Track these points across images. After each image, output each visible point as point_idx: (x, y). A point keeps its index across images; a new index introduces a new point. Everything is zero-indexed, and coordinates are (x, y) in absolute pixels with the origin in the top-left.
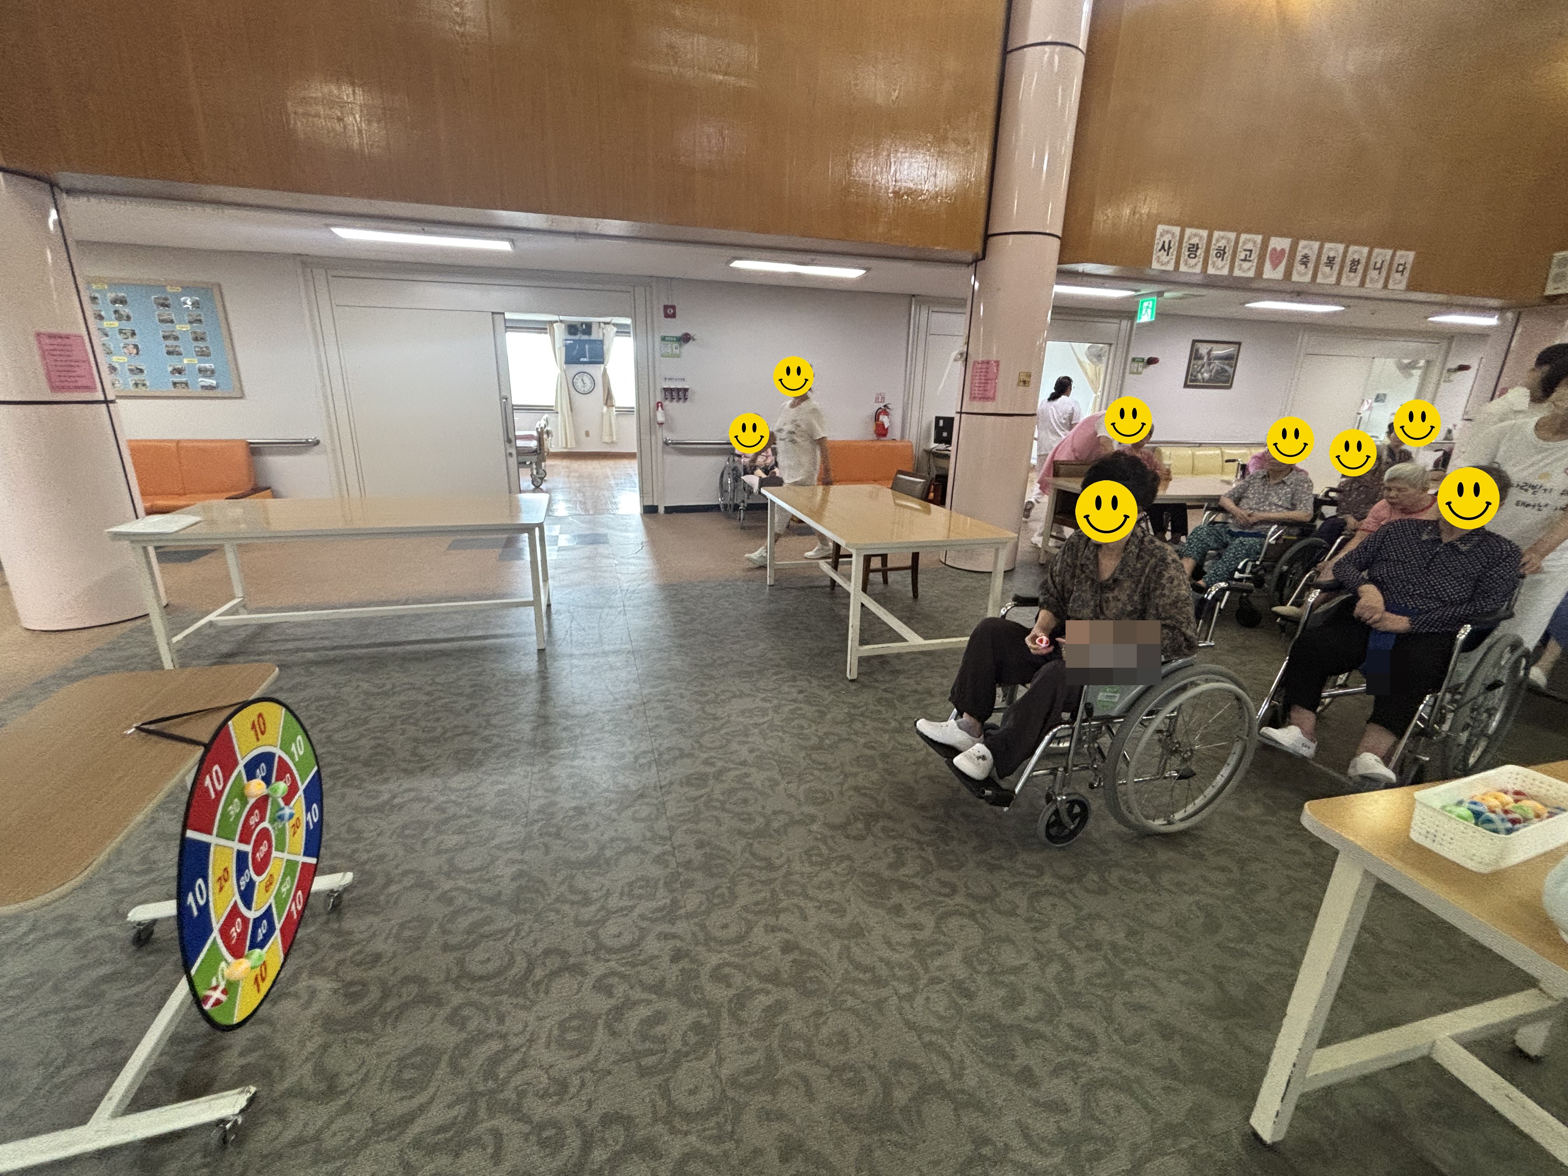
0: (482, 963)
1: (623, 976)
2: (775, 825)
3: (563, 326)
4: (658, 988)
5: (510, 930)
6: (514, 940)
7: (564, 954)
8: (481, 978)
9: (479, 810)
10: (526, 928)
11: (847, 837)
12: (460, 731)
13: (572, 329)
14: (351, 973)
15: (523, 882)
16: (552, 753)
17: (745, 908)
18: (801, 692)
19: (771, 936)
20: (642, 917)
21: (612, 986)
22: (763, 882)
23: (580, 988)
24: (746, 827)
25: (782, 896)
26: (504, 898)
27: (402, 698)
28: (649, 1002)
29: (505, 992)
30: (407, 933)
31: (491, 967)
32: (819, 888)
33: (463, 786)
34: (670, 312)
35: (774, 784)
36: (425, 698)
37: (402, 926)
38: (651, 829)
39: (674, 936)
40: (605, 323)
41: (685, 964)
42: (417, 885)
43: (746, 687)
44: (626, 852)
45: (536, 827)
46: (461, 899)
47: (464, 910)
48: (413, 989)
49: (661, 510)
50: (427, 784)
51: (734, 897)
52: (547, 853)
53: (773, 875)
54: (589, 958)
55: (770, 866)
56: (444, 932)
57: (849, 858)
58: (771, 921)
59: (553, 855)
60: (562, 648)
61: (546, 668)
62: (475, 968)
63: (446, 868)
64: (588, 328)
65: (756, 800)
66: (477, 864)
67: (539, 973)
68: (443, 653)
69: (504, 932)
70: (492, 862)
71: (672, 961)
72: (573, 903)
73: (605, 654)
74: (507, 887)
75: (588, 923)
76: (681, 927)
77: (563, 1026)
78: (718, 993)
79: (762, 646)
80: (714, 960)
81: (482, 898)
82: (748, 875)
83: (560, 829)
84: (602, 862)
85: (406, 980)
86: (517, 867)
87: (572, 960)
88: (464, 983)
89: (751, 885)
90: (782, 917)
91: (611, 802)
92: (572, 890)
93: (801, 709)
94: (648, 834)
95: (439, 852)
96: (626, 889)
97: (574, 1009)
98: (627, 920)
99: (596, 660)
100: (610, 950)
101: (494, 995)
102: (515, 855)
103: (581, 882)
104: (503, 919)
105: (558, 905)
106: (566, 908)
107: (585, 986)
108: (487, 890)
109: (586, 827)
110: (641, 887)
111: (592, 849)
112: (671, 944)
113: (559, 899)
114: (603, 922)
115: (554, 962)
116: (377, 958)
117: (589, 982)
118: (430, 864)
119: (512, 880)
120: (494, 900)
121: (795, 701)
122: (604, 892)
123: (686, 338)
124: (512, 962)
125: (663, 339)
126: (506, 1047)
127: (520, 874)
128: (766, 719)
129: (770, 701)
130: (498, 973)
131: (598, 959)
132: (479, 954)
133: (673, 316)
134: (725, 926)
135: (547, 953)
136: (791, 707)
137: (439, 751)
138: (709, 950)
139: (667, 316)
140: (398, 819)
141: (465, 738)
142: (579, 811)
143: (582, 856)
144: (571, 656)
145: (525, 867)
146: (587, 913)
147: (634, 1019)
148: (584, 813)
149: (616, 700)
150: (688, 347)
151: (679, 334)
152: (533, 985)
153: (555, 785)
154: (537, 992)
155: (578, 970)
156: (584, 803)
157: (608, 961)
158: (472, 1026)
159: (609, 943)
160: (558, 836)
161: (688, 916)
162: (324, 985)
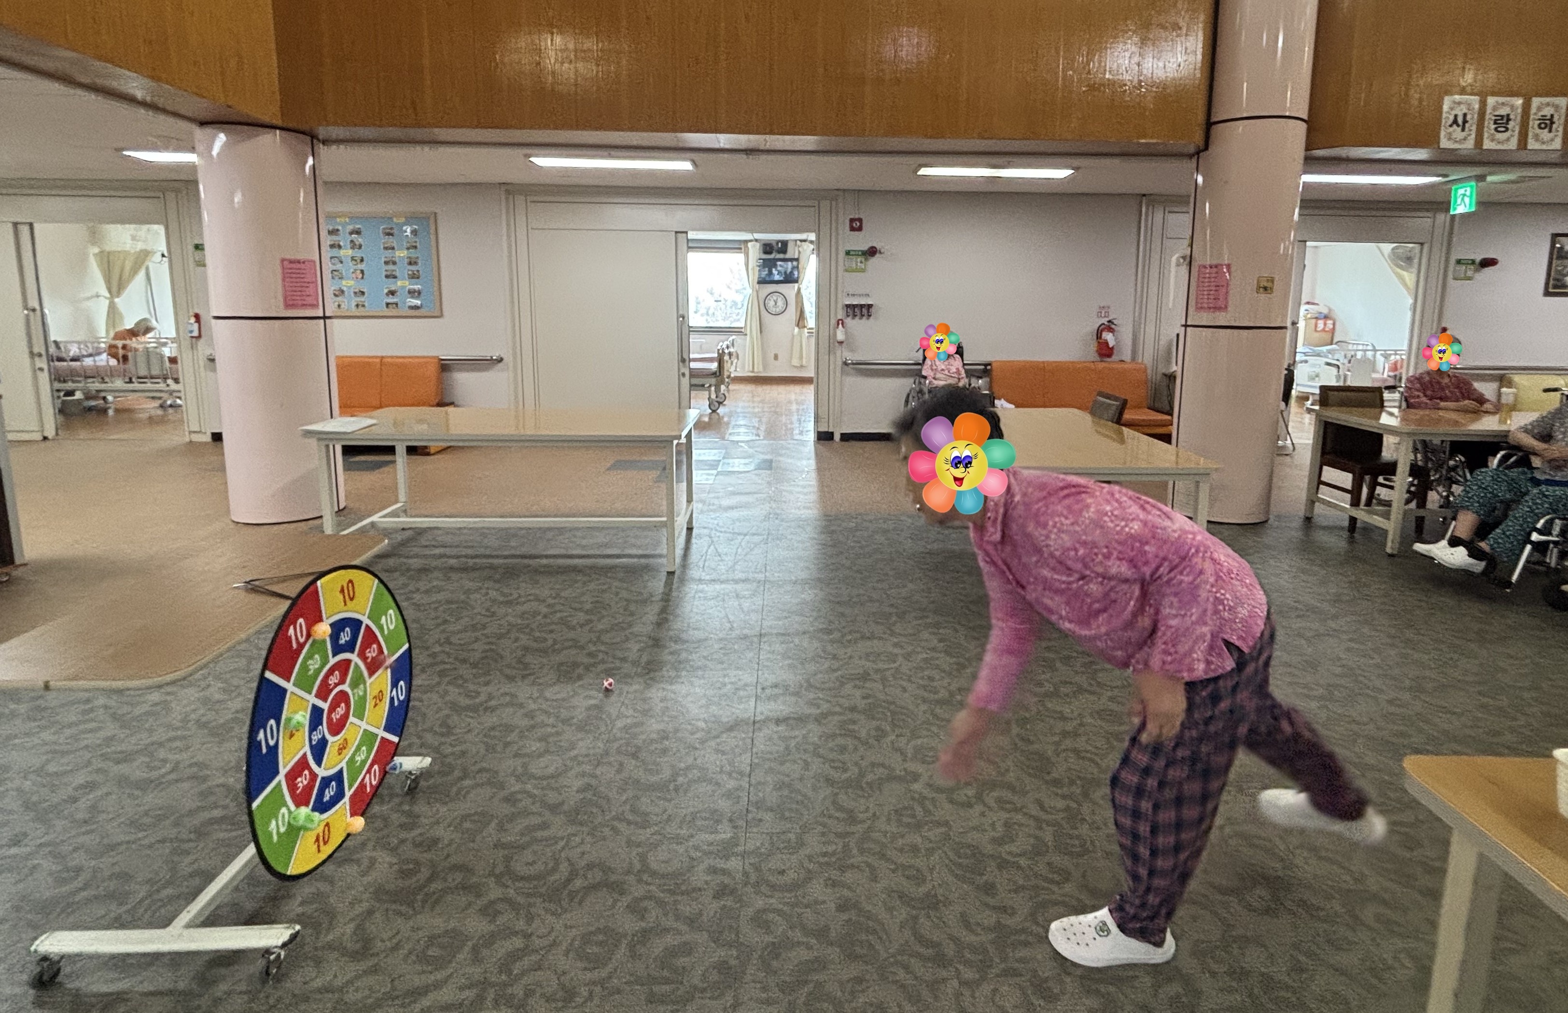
0: (528, 864)
1: (661, 903)
2: (870, 777)
3: (758, 245)
4: (692, 922)
5: (562, 838)
6: (563, 848)
7: (607, 870)
8: (522, 878)
9: (566, 721)
10: (578, 839)
11: (951, 802)
12: (570, 643)
13: (768, 248)
14: (408, 851)
15: (589, 795)
16: (652, 675)
17: (810, 858)
18: (940, 641)
19: (829, 891)
20: (696, 848)
21: (646, 909)
22: (838, 835)
23: (613, 906)
24: (835, 775)
25: (855, 851)
26: (566, 807)
27: (526, 607)
28: (679, 933)
29: (542, 895)
30: (467, 825)
31: (532, 871)
32: (901, 850)
33: (559, 696)
34: (856, 225)
35: (881, 734)
36: (544, 610)
37: (465, 818)
38: (731, 763)
39: (724, 872)
40: (801, 241)
41: (728, 902)
42: (489, 783)
43: (878, 630)
44: (699, 780)
45: (616, 745)
46: (526, 802)
47: (526, 813)
48: (459, 877)
49: (837, 437)
50: (524, 691)
51: (801, 844)
52: (619, 771)
53: (853, 829)
54: (631, 879)
55: (852, 819)
56: (501, 828)
57: (946, 824)
58: (834, 874)
59: (624, 775)
60: (694, 573)
61: (671, 590)
62: (520, 868)
63: (520, 770)
64: (784, 246)
65: (856, 749)
66: (551, 770)
67: (578, 883)
68: (575, 569)
69: (556, 840)
70: (565, 771)
71: (714, 897)
72: (629, 823)
73: (736, 582)
74: (572, 798)
75: (639, 845)
76: (734, 864)
77: (586, 939)
78: (754, 937)
79: (910, 586)
80: (760, 903)
81: (545, 804)
82: (824, 825)
83: (639, 749)
84: (671, 787)
85: (455, 868)
86: (586, 780)
87: (613, 878)
88: (505, 879)
89: (823, 834)
90: (848, 874)
91: (698, 730)
92: (634, 811)
93: (937, 659)
94: (728, 768)
95: (516, 755)
96: (688, 818)
97: (602, 923)
98: (681, 849)
99: (723, 586)
100: (654, 874)
101: (529, 895)
102: (587, 768)
103: (645, 803)
104: (558, 827)
105: (615, 823)
106: (622, 827)
107: (619, 904)
108: (552, 797)
109: (665, 751)
110: (706, 819)
111: (666, 774)
112: (719, 878)
113: (619, 818)
114: (655, 846)
115: (597, 876)
116: (435, 841)
117: (625, 900)
118: (508, 765)
119: (578, 792)
120: (554, 809)
121: (933, 649)
122: (665, 817)
123: (872, 252)
124: (554, 870)
125: (848, 253)
126: (527, 946)
127: (587, 787)
128: (893, 666)
129: (902, 647)
130: (539, 877)
131: (640, 881)
132: (527, 855)
133: (860, 229)
134: (782, 872)
135: (590, 866)
136: (925, 656)
137: (545, 661)
138: (756, 893)
139: (852, 229)
140: (490, 720)
141: (574, 652)
142: (664, 736)
143: (654, 779)
144: (700, 580)
145: (594, 782)
146: (644, 835)
147: (658, 946)
148: (667, 738)
149: (732, 629)
150: (874, 261)
151: (865, 247)
152: (569, 894)
153: (647, 707)
154: (572, 900)
155: (618, 888)
156: (670, 728)
157: (650, 884)
158: (500, 920)
159: (654, 866)
160: (634, 756)
161: (744, 855)
162: (384, 859)
